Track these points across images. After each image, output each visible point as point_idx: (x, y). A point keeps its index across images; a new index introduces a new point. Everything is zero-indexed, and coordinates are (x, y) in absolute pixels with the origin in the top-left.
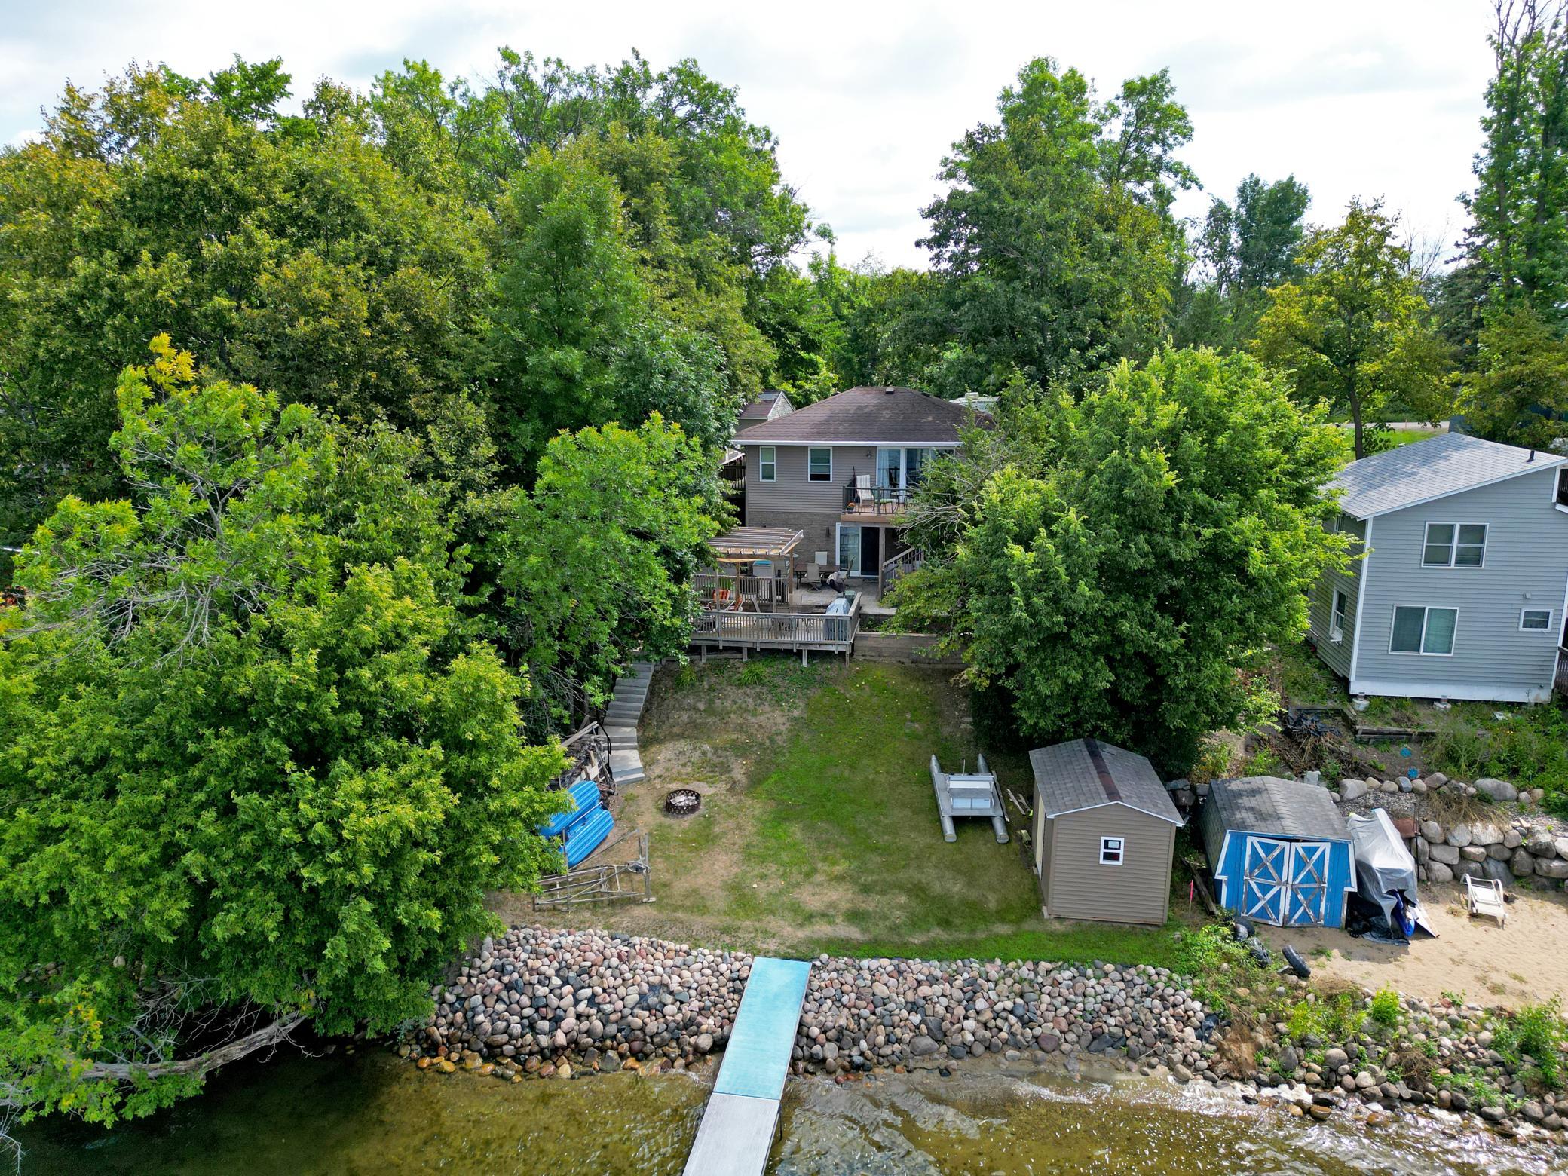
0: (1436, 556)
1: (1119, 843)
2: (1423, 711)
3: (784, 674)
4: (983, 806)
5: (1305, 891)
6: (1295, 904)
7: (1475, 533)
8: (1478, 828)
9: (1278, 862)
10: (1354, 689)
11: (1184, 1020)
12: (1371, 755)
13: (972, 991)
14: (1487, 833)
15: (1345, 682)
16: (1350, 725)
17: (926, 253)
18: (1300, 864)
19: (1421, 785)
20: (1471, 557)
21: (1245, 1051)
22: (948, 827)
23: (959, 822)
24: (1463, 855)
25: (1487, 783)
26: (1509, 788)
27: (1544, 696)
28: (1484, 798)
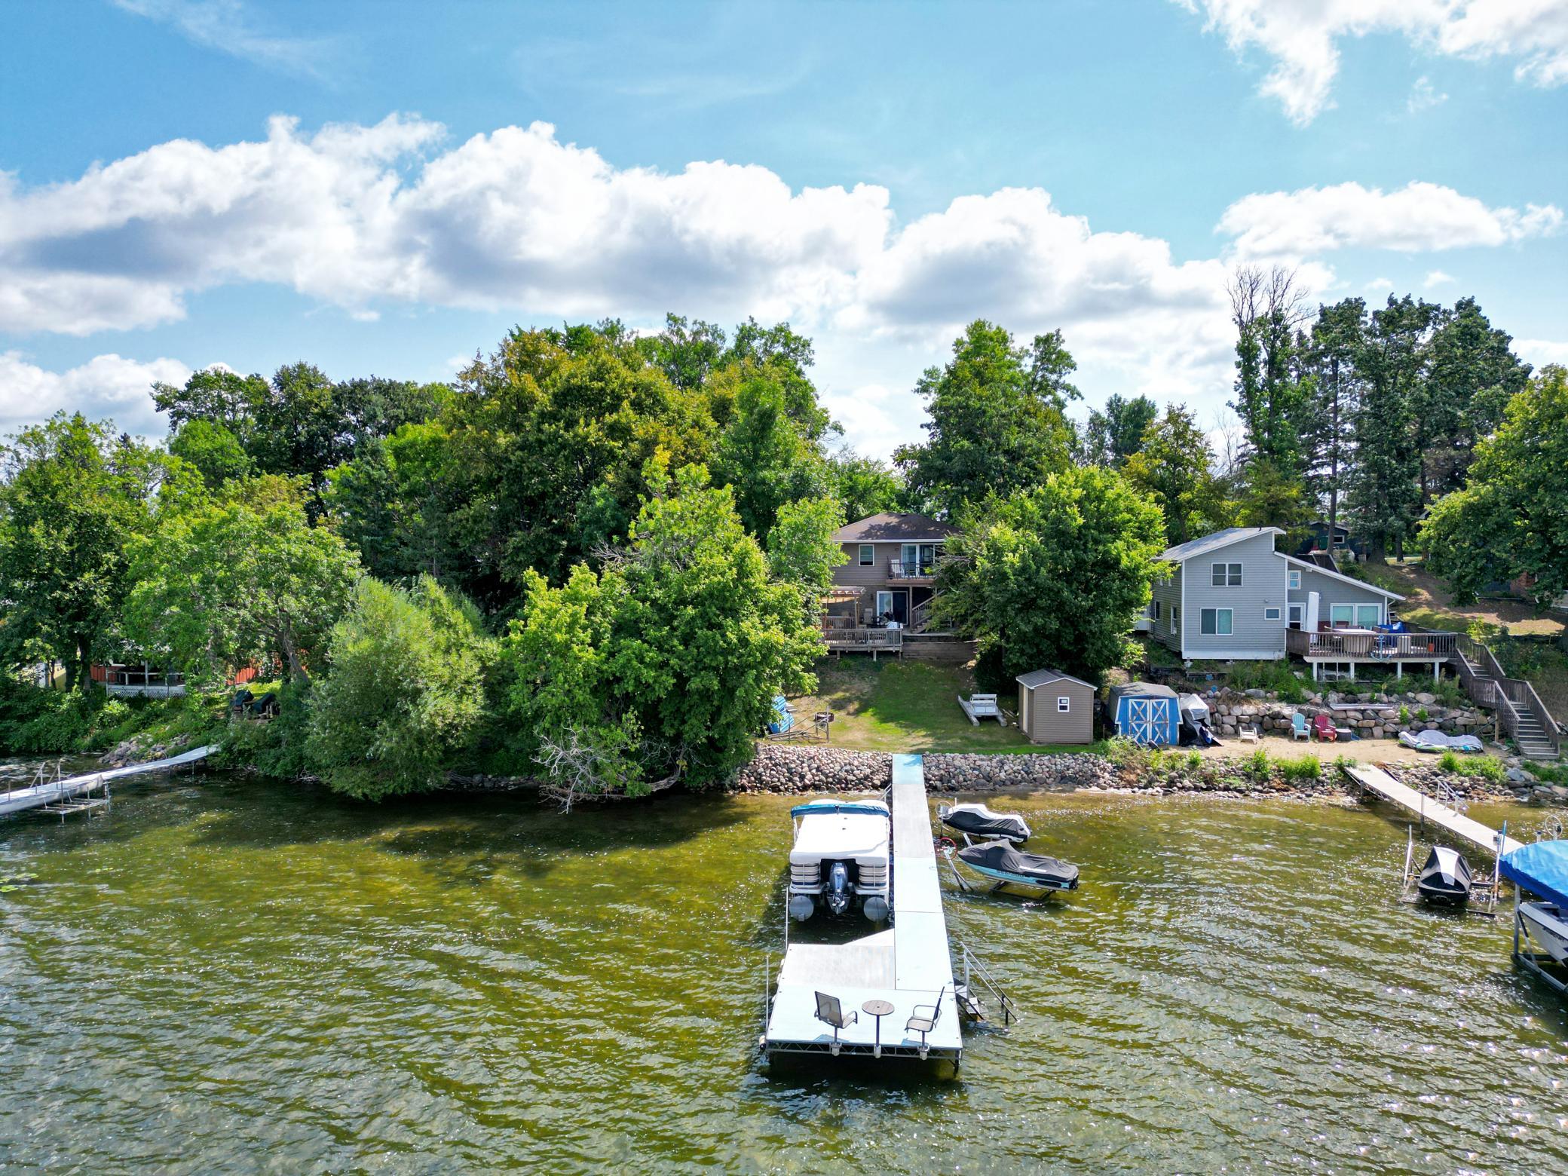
0: (1218, 581)
1: (1066, 701)
2: (1220, 666)
3: (863, 665)
4: (992, 710)
5: (1159, 726)
6: (1154, 733)
7: (1235, 568)
8: (1245, 707)
9: (1144, 711)
10: (1184, 657)
11: (1104, 770)
12: (1194, 685)
13: (1002, 763)
14: (1249, 709)
15: (1180, 653)
16: (1182, 673)
17: (926, 432)
18: (1155, 710)
19: (1218, 693)
20: (1236, 581)
21: (1133, 777)
22: (974, 720)
23: (979, 718)
24: (1239, 721)
25: (1251, 691)
26: (1262, 692)
27: (1281, 655)
28: (1249, 696)
